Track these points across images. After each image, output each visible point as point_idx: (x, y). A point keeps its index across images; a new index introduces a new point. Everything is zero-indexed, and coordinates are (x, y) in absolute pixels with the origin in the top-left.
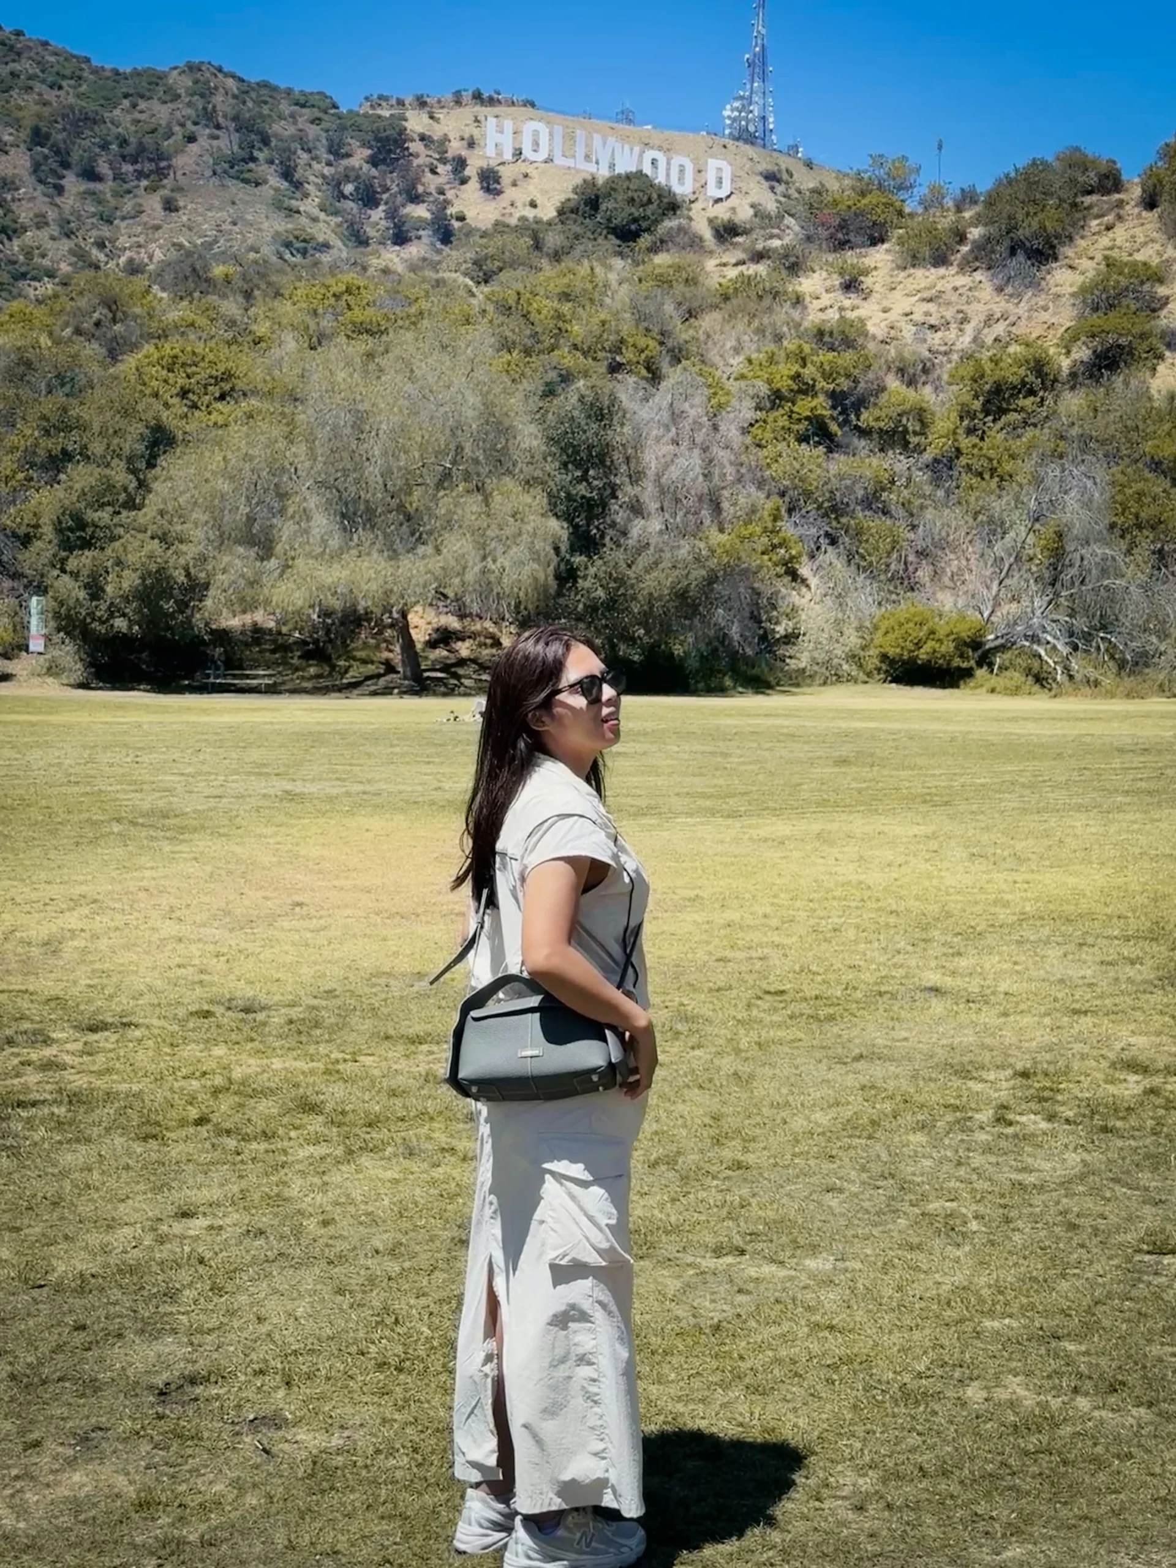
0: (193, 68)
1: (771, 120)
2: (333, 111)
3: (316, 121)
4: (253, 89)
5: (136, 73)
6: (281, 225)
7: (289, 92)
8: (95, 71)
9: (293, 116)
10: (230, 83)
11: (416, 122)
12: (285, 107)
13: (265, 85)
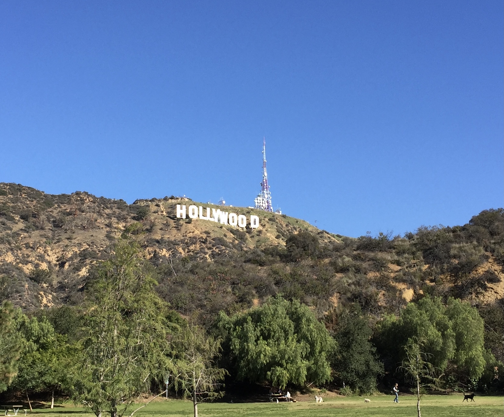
0: (78, 194)
1: (270, 202)
2: (125, 205)
3: (119, 208)
4: (98, 199)
5: (59, 196)
7: (110, 200)
8: (45, 196)
9: (111, 207)
13: (102, 198)
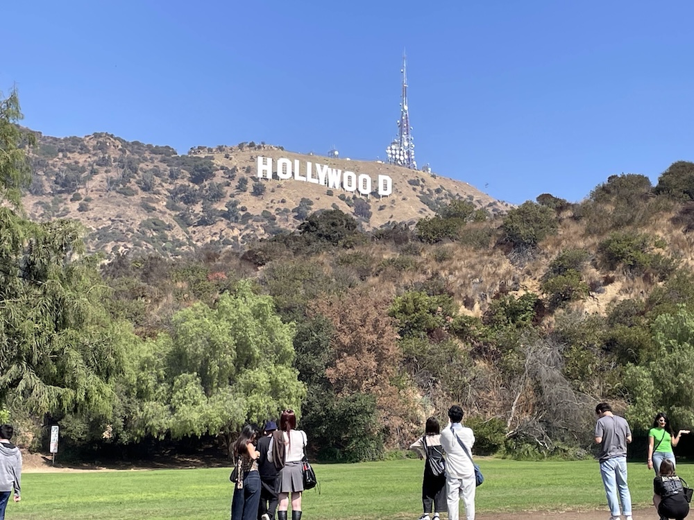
0: (96, 135)
2: (173, 156)
4: (130, 145)
5: (66, 139)
6: (145, 217)
8: (44, 139)
9: (151, 159)
10: (117, 143)
11: (219, 160)
12: (147, 155)
13: (136, 143)
